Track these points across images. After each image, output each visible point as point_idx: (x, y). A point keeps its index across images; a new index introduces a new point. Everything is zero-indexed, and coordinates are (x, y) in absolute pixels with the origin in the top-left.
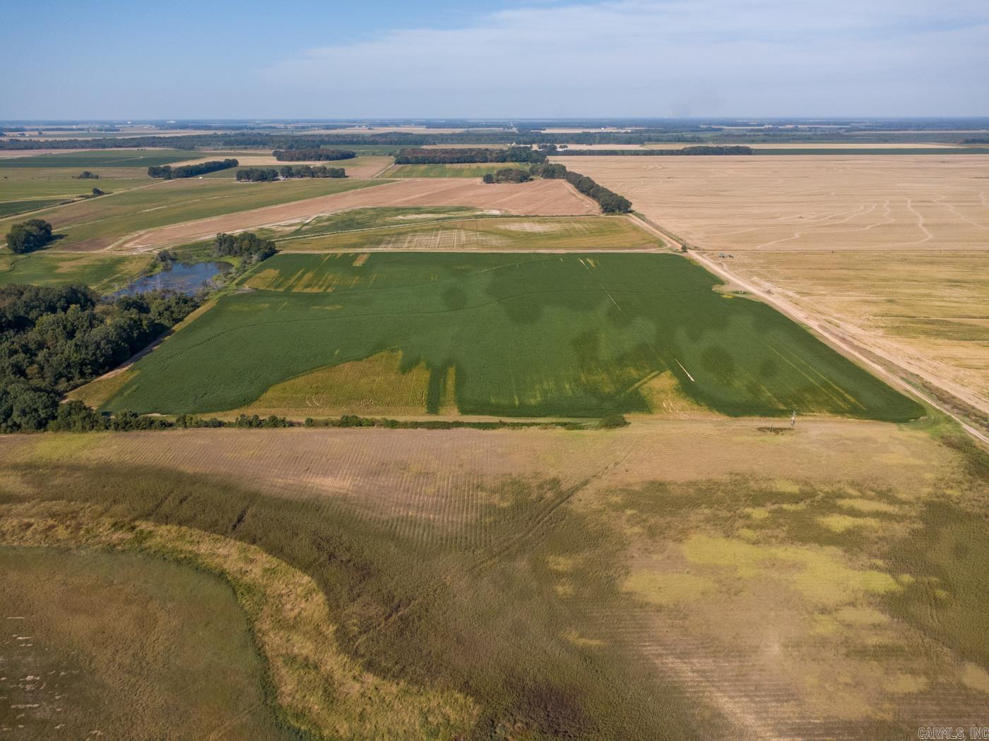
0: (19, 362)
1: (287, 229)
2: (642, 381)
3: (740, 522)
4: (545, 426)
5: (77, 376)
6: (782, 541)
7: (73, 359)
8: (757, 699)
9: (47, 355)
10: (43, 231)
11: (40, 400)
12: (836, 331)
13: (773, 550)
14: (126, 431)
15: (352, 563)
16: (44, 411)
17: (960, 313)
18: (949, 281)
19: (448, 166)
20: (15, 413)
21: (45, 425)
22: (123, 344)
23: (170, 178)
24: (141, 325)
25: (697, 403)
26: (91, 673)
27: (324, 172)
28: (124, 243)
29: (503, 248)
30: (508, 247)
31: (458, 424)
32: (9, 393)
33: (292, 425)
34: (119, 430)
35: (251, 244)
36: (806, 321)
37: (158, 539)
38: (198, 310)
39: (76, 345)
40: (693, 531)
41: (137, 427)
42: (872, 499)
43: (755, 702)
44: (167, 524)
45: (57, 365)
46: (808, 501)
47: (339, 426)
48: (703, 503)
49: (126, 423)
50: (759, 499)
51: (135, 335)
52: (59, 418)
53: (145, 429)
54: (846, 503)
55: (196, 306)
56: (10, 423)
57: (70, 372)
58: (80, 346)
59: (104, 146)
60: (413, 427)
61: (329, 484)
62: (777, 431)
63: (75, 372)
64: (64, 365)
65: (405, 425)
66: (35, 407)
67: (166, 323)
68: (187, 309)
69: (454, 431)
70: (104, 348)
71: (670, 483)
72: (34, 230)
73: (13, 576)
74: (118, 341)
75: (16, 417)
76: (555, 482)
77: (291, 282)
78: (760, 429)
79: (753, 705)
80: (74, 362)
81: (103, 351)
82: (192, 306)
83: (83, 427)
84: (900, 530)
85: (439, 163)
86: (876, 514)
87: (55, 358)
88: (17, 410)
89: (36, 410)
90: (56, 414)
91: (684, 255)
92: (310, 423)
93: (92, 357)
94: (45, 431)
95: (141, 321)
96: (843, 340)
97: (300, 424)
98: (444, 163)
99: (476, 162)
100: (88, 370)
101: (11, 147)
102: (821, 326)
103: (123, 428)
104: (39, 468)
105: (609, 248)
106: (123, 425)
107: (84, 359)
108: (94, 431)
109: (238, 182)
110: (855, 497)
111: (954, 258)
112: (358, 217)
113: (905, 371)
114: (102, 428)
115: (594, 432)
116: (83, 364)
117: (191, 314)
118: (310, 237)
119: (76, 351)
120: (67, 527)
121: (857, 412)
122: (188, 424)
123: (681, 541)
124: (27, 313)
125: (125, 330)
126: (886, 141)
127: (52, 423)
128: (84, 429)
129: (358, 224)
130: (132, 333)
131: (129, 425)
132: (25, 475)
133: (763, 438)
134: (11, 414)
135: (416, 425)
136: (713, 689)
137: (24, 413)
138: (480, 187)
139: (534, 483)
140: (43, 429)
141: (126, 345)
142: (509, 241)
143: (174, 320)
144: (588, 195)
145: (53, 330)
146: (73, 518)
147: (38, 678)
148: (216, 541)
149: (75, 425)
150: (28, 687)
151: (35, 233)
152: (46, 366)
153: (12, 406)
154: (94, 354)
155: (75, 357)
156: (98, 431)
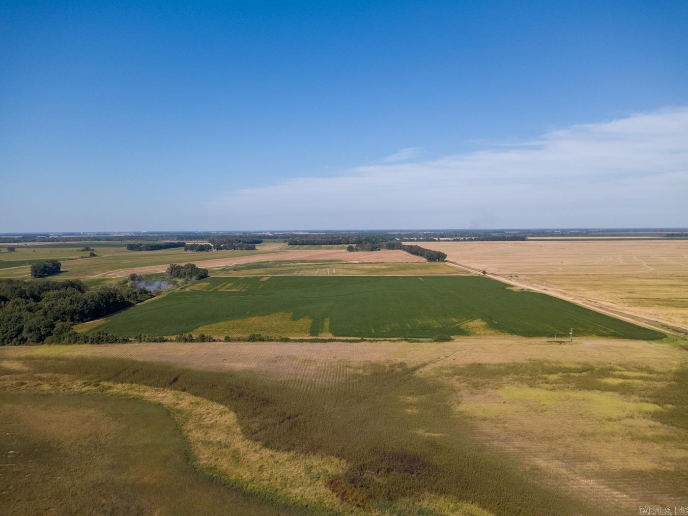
0: (31, 307)
1: (216, 269)
2: (461, 323)
3: (540, 381)
4: (394, 341)
5: (69, 320)
6: (573, 389)
7: (68, 309)
8: (566, 461)
9: (51, 305)
10: (56, 266)
11: (43, 322)
12: (595, 304)
13: (566, 393)
14: (99, 344)
15: (255, 398)
16: (45, 329)
17: (681, 297)
18: (669, 285)
19: (323, 246)
20: (25, 330)
21: (43, 340)
22: (102, 304)
23: (141, 251)
24: (116, 297)
25: (501, 331)
26: (57, 450)
27: (242, 247)
28: (107, 274)
29: (361, 274)
30: (365, 274)
31: (331, 340)
32: (22, 318)
33: (214, 341)
34: (94, 344)
35: (192, 271)
36: (574, 301)
37: (115, 390)
38: (153, 298)
39: (71, 300)
40: (506, 384)
41: (107, 341)
42: (636, 371)
43: (564, 462)
44: (122, 383)
45: (57, 311)
46: (589, 372)
47: (248, 341)
48: (511, 372)
49: (100, 338)
50: (552, 371)
51: (111, 301)
52: (54, 335)
53: (112, 343)
54: (617, 373)
55: (152, 296)
56: (19, 338)
57: (64, 317)
58: (74, 301)
59: (99, 240)
60: (300, 342)
61: (239, 366)
62: (561, 343)
63: (68, 317)
64: (61, 312)
65: (295, 341)
66: (39, 326)
67: (132, 301)
68: (147, 297)
69: (329, 343)
70: (89, 304)
71: (486, 364)
72: (50, 265)
73: (8, 406)
74: (99, 302)
75: (24, 334)
76: (402, 365)
77: (217, 287)
78: (548, 342)
79: (564, 464)
80: (68, 310)
81: (89, 306)
82: (150, 296)
83: (69, 341)
84: (659, 385)
85: (317, 244)
86: (641, 378)
87: (56, 307)
88: (26, 328)
89: (39, 329)
90: (52, 332)
91: (485, 276)
92: (228, 339)
93: (81, 308)
94: (42, 344)
95: (116, 295)
96: (601, 308)
97: (220, 341)
98: (321, 244)
99: (342, 244)
100: (77, 317)
101: (40, 240)
102: (583, 303)
103: (97, 342)
104: (35, 359)
105: (433, 274)
106: (97, 340)
107: (75, 310)
108: (77, 344)
109: (185, 252)
110: (623, 371)
111: (670, 277)
112: (263, 264)
113: (648, 320)
114: (82, 342)
115: (428, 344)
116: (74, 312)
117: (149, 300)
118: (231, 271)
119: (71, 304)
120: (51, 384)
121: (615, 336)
122: (142, 340)
123: (497, 389)
124: (40, 293)
125: (105, 297)
126: (614, 236)
127: (48, 339)
128: (70, 343)
129: (263, 266)
130: (109, 300)
131: (101, 340)
132: (25, 362)
133: (552, 346)
134: (22, 331)
135: (302, 341)
136: (531, 456)
137: (30, 331)
138: (344, 253)
139: (387, 365)
140: (41, 343)
141: (104, 306)
142: (365, 272)
143: (137, 300)
144: (418, 255)
145: (56, 300)
146: (55, 381)
147: (18, 452)
148: (157, 390)
149: (64, 340)
150: (9, 456)
151: (50, 266)
152: (49, 312)
153: (23, 326)
154: (82, 307)
155: (69, 308)
156: (79, 344)
